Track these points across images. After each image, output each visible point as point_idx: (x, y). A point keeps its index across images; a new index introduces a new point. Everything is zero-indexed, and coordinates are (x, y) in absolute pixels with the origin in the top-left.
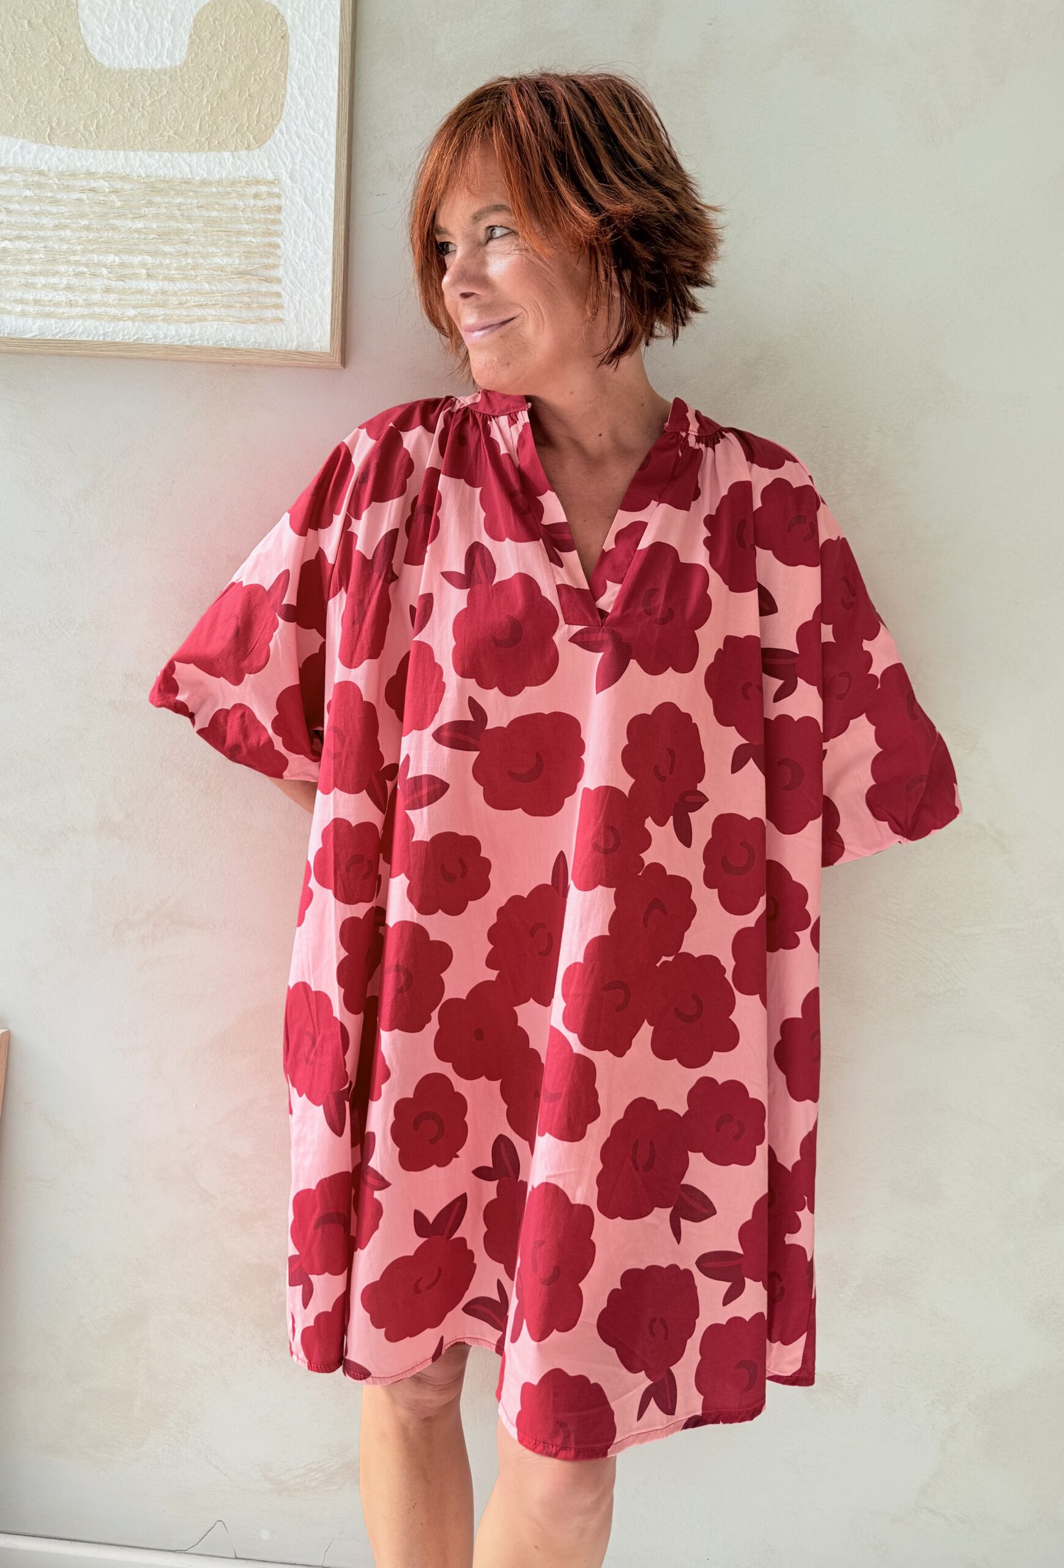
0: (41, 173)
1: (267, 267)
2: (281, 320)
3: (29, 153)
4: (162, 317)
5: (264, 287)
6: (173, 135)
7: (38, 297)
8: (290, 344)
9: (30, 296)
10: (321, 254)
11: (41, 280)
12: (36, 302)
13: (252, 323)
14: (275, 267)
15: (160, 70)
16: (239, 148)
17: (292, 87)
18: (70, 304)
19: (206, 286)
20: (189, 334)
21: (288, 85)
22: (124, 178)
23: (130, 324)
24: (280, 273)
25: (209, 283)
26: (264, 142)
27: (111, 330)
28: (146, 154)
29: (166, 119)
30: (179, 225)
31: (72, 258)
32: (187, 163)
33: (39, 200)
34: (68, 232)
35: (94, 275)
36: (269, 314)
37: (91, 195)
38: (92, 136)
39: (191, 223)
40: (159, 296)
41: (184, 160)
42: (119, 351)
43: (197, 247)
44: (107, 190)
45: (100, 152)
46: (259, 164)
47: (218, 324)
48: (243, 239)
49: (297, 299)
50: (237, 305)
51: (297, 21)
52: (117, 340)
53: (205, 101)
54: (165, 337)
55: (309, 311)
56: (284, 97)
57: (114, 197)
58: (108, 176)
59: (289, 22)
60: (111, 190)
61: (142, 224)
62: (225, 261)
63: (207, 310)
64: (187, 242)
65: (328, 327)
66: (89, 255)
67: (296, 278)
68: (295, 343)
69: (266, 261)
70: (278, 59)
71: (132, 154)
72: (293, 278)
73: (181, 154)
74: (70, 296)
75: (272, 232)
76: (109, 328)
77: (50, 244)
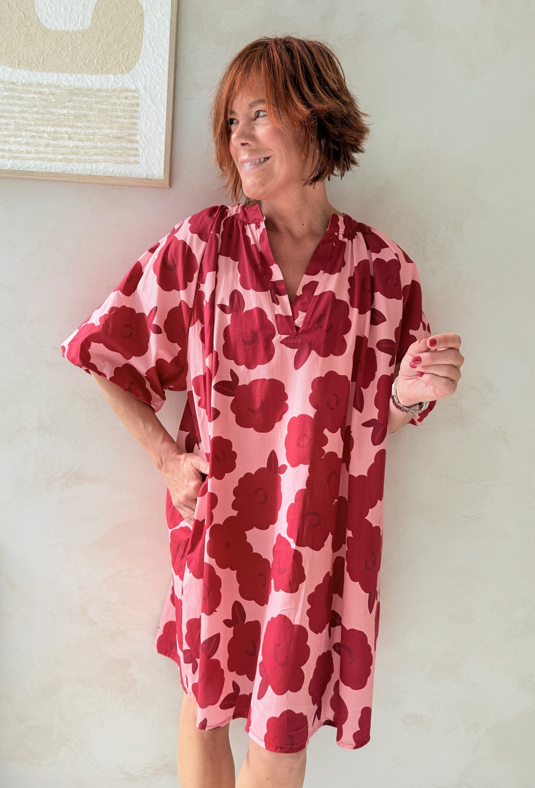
0: (13, 83)
1: (131, 135)
2: (138, 162)
3: (7, 73)
4: (76, 160)
5: (130, 145)
6: (83, 65)
7: (11, 148)
8: (143, 175)
9: (6, 147)
10: (159, 128)
11: (12, 139)
12: (10, 151)
13: (123, 164)
14: (135, 135)
15: (77, 31)
16: (118, 72)
17: (145, 42)
18: (28, 152)
19: (99, 144)
20: (90, 169)
21: (143, 40)
22: (57, 87)
23: (59, 163)
24: (138, 138)
25: (101, 142)
26: (130, 70)
27: (49, 166)
28: (68, 75)
29: (80, 56)
30: (85, 112)
31: (29, 128)
32: (90, 80)
33: (12, 97)
34: (27, 115)
35: (40, 137)
36: (132, 159)
37: (39, 95)
38: (41, 65)
39: (91, 111)
40: (75, 149)
41: (89, 78)
42: (53, 177)
43: (95, 124)
44: (48, 93)
45: (45, 73)
46: (127, 81)
47: (105, 164)
48: (119, 120)
49: (147, 152)
50: (116, 154)
51: (148, 8)
52: (52, 171)
53: (100, 48)
54: (77, 170)
55: (153, 158)
56: (141, 46)
57: (51, 97)
58: (49, 86)
59: (144, 8)
60: (50, 93)
61: (66, 111)
62: (109, 131)
63: (100, 156)
64: (89, 121)
65: (163, 167)
66: (38, 127)
67: (146, 140)
68: (145, 174)
69: (131, 131)
70: (138, 27)
71: (61, 74)
72: (145, 141)
73: (87, 75)
74: (28, 148)
75: (134, 116)
76: (48, 165)
77: (18, 120)
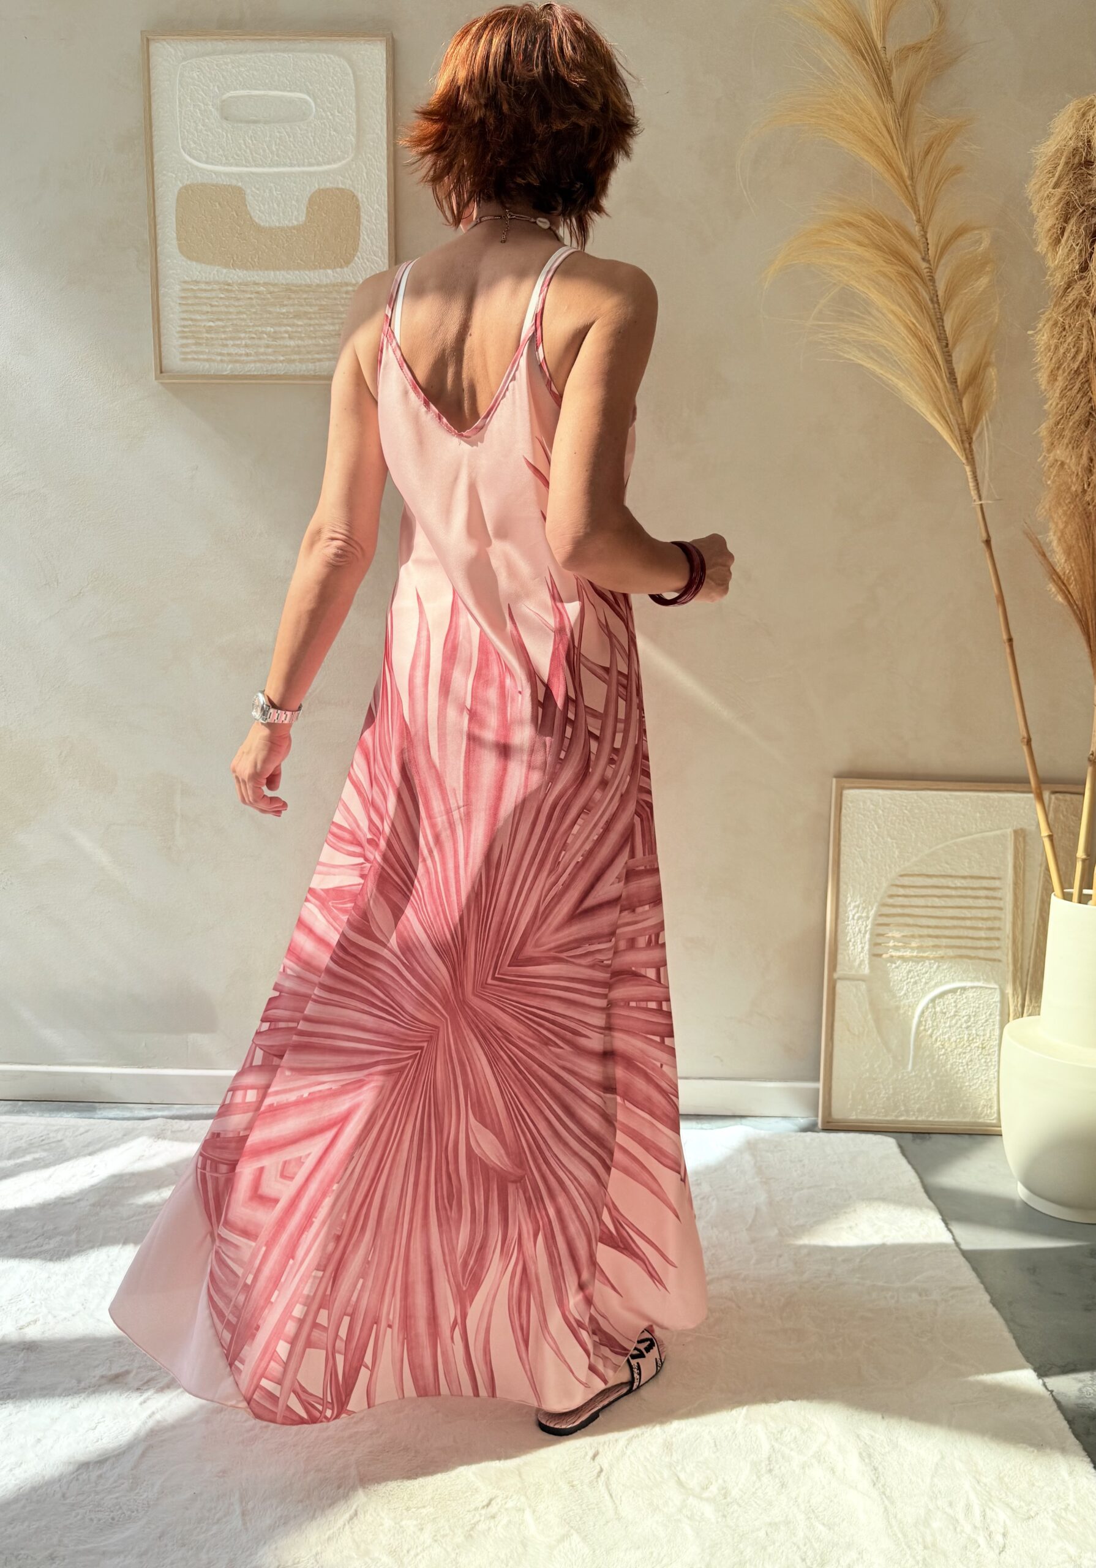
0: (229, 285)
3: (221, 274)
4: (298, 360)
6: (300, 261)
7: (229, 352)
9: (225, 351)
11: (231, 342)
12: (229, 354)
15: (292, 227)
16: (336, 267)
17: (363, 234)
18: (247, 355)
21: (361, 233)
22: (274, 285)
23: (281, 365)
26: (350, 264)
27: (270, 368)
28: (285, 272)
29: (296, 253)
30: (305, 309)
32: (308, 276)
33: (228, 298)
34: (245, 316)
35: (260, 339)
37: (256, 295)
38: (256, 263)
39: (312, 308)
40: (296, 349)
41: (306, 274)
42: (275, 379)
44: (265, 292)
45: (261, 272)
46: (347, 275)
51: (364, 200)
52: (274, 374)
53: (317, 243)
54: (300, 371)
56: (359, 239)
57: (269, 296)
58: (265, 284)
59: (360, 200)
60: (268, 291)
61: (285, 309)
64: (310, 319)
66: (256, 328)
70: (355, 219)
71: (278, 273)
73: (305, 272)
74: (247, 350)
77: (235, 322)
